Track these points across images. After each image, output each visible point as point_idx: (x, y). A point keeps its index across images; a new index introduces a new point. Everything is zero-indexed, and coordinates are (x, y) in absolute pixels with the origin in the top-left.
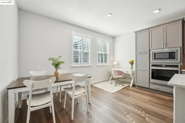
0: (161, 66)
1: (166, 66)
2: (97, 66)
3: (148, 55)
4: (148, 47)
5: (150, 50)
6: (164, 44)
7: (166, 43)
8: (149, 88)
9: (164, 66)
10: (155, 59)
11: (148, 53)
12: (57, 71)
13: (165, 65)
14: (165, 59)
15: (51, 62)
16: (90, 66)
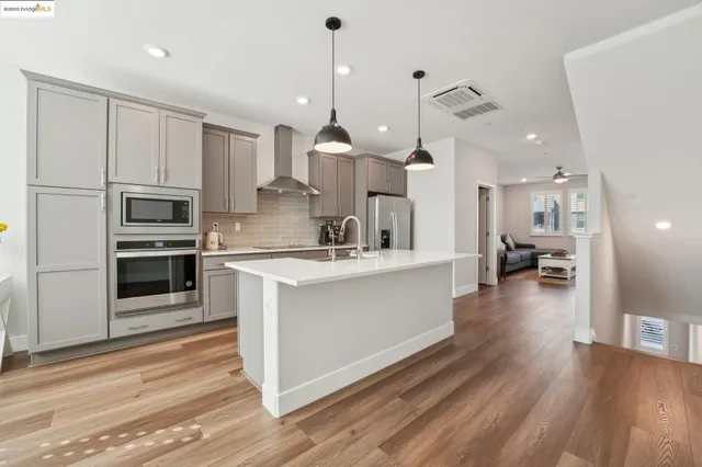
0: (151, 245)
1: (168, 244)
3: (103, 201)
4: (103, 170)
5: (108, 184)
6: (159, 170)
7: (166, 171)
8: (108, 341)
9: (161, 244)
10: (129, 219)
11: (103, 195)
13: (164, 242)
14: (163, 221)
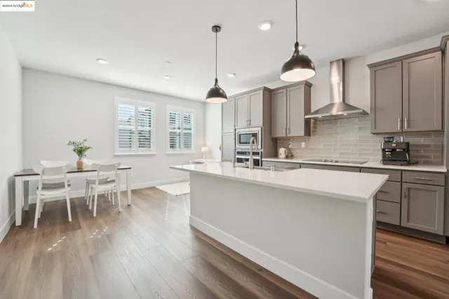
2: (168, 155)
5: (235, 130)
10: (240, 143)
12: (80, 159)
15: (72, 147)
16: (153, 155)
